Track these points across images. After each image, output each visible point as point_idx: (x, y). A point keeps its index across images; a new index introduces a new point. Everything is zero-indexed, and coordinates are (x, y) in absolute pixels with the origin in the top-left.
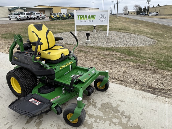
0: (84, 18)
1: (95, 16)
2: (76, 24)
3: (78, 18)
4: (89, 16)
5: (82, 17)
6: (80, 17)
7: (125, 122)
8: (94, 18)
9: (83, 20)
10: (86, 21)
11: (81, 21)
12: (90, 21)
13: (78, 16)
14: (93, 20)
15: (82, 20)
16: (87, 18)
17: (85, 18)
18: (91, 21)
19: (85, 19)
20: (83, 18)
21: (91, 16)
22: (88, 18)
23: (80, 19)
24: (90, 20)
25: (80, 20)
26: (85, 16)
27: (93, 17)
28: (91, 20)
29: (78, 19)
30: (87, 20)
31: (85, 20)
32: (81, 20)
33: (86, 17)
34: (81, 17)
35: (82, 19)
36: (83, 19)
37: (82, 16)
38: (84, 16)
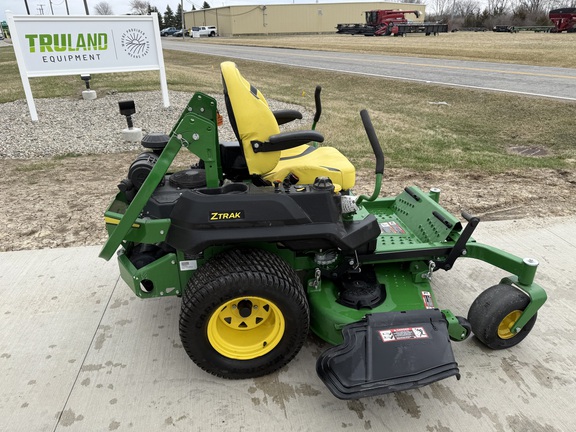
0: (60, 46)
1: (105, 35)
2: (27, 72)
3: (32, 44)
4: (81, 36)
5: (50, 43)
6: (37, 41)
7: (555, 288)
8: (103, 46)
9: (55, 54)
10: (70, 57)
11: (48, 59)
12: (88, 57)
13: (31, 38)
14: (98, 51)
15: (51, 54)
16: (74, 46)
17: (64, 44)
18: (92, 57)
19: (64, 49)
20: (53, 46)
21: (89, 35)
22: (78, 45)
23: (42, 50)
24: (88, 53)
25: (43, 54)
26: (63, 36)
27: (97, 41)
28: (93, 52)
29: (32, 50)
30: (73, 54)
31: (67, 53)
32: (47, 54)
33: (65, 40)
34: (42, 43)
35: (50, 50)
36: (57, 49)
37: (49, 37)
38: (56, 36)
